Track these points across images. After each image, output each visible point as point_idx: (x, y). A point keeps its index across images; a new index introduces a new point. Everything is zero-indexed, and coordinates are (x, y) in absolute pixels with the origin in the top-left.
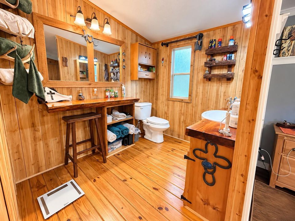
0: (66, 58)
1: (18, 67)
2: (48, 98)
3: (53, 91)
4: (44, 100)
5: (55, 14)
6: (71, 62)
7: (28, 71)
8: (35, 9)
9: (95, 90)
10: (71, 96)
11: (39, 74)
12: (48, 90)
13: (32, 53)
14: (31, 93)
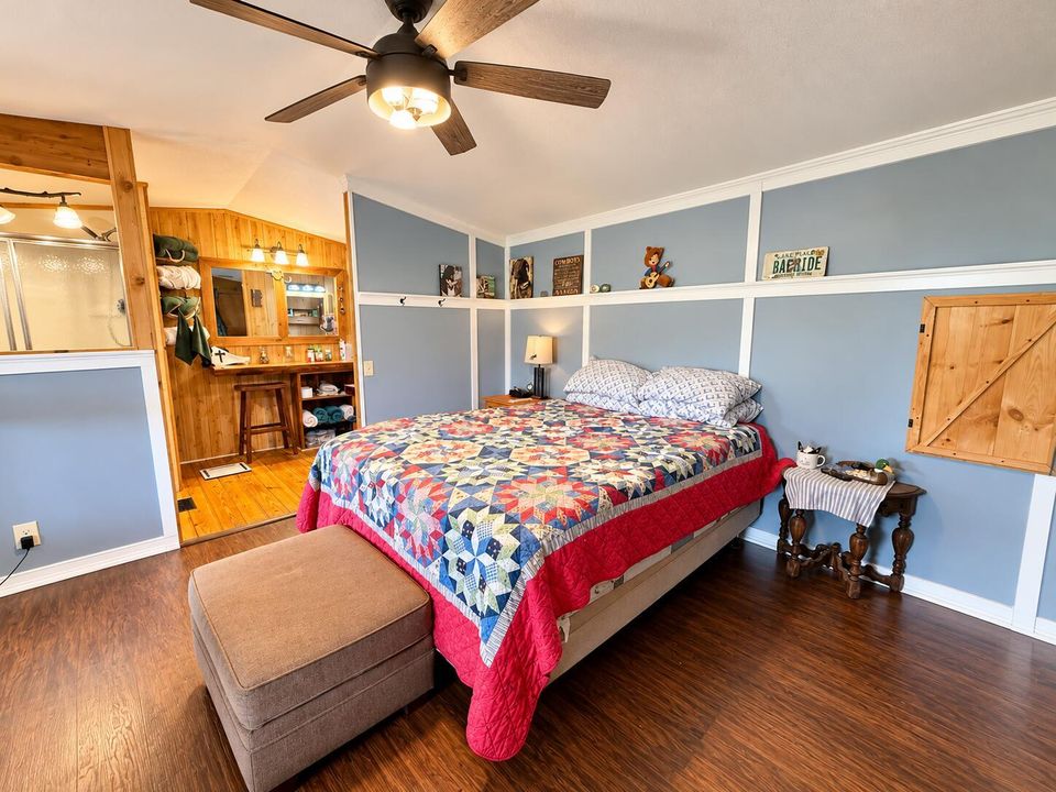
0: (258, 292)
1: (182, 324)
2: (215, 360)
3: (222, 351)
4: (210, 361)
5: (227, 253)
6: (269, 299)
7: (192, 328)
8: (203, 253)
9: (288, 348)
10: (248, 359)
11: (205, 330)
12: (215, 350)
13: (197, 307)
14: (194, 353)
